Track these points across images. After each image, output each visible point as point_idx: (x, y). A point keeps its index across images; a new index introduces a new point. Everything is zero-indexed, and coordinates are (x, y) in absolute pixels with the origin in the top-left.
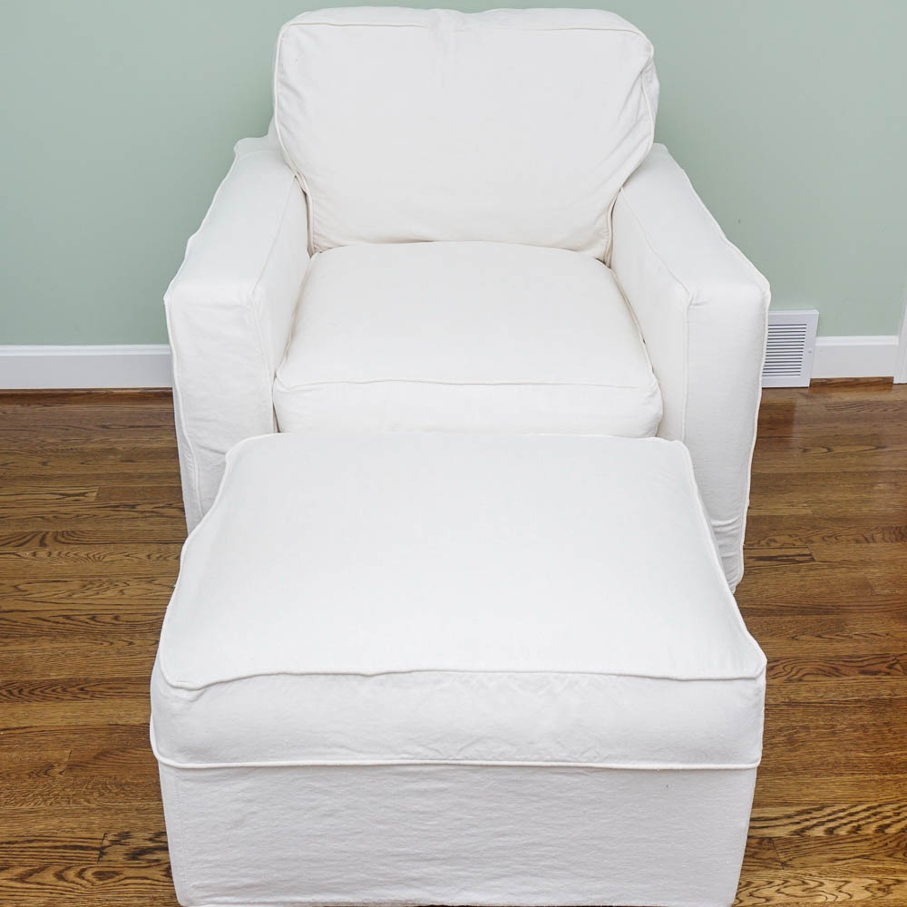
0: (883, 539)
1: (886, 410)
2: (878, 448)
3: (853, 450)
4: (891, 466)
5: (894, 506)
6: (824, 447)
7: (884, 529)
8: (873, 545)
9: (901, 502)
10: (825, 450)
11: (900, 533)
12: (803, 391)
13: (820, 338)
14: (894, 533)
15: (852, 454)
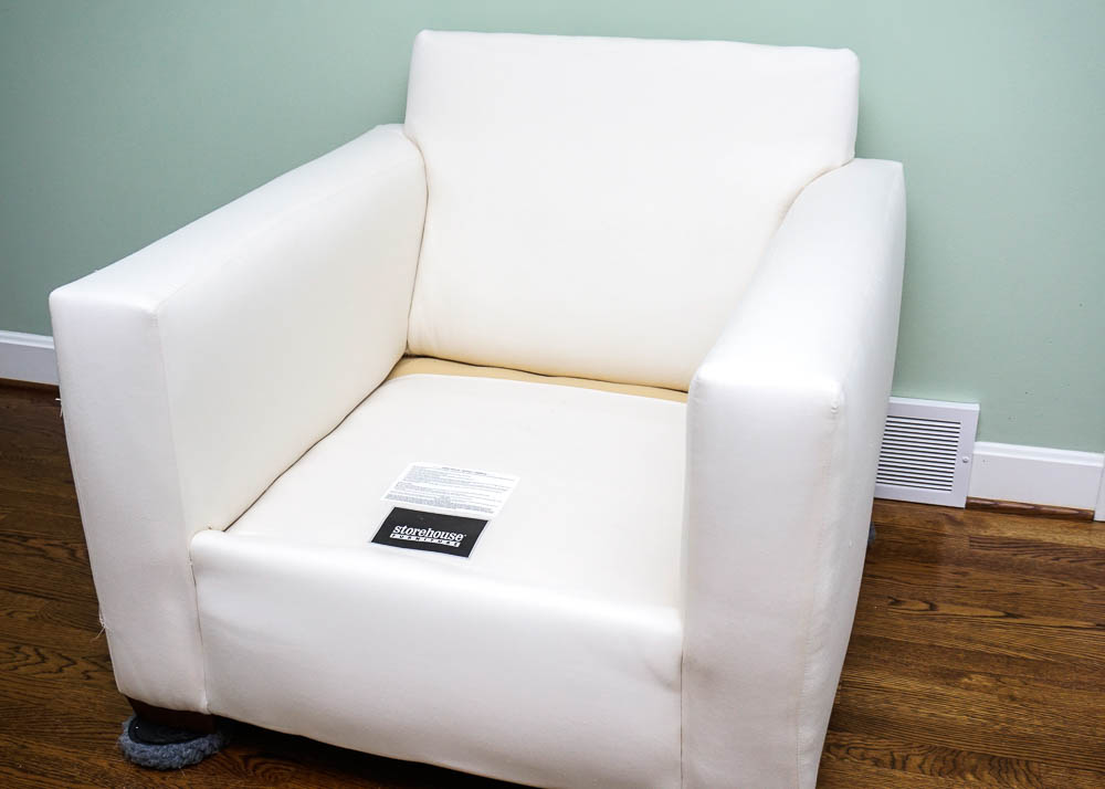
0: (920, 766)
1: (1057, 559)
2: (1009, 615)
3: (966, 612)
4: (1008, 648)
5: (974, 715)
6: (926, 602)
7: (932, 749)
8: (898, 773)
9: (988, 710)
10: (924, 606)
11: (954, 761)
12: (952, 513)
13: (981, 444)
14: (944, 760)
15: (960, 619)
